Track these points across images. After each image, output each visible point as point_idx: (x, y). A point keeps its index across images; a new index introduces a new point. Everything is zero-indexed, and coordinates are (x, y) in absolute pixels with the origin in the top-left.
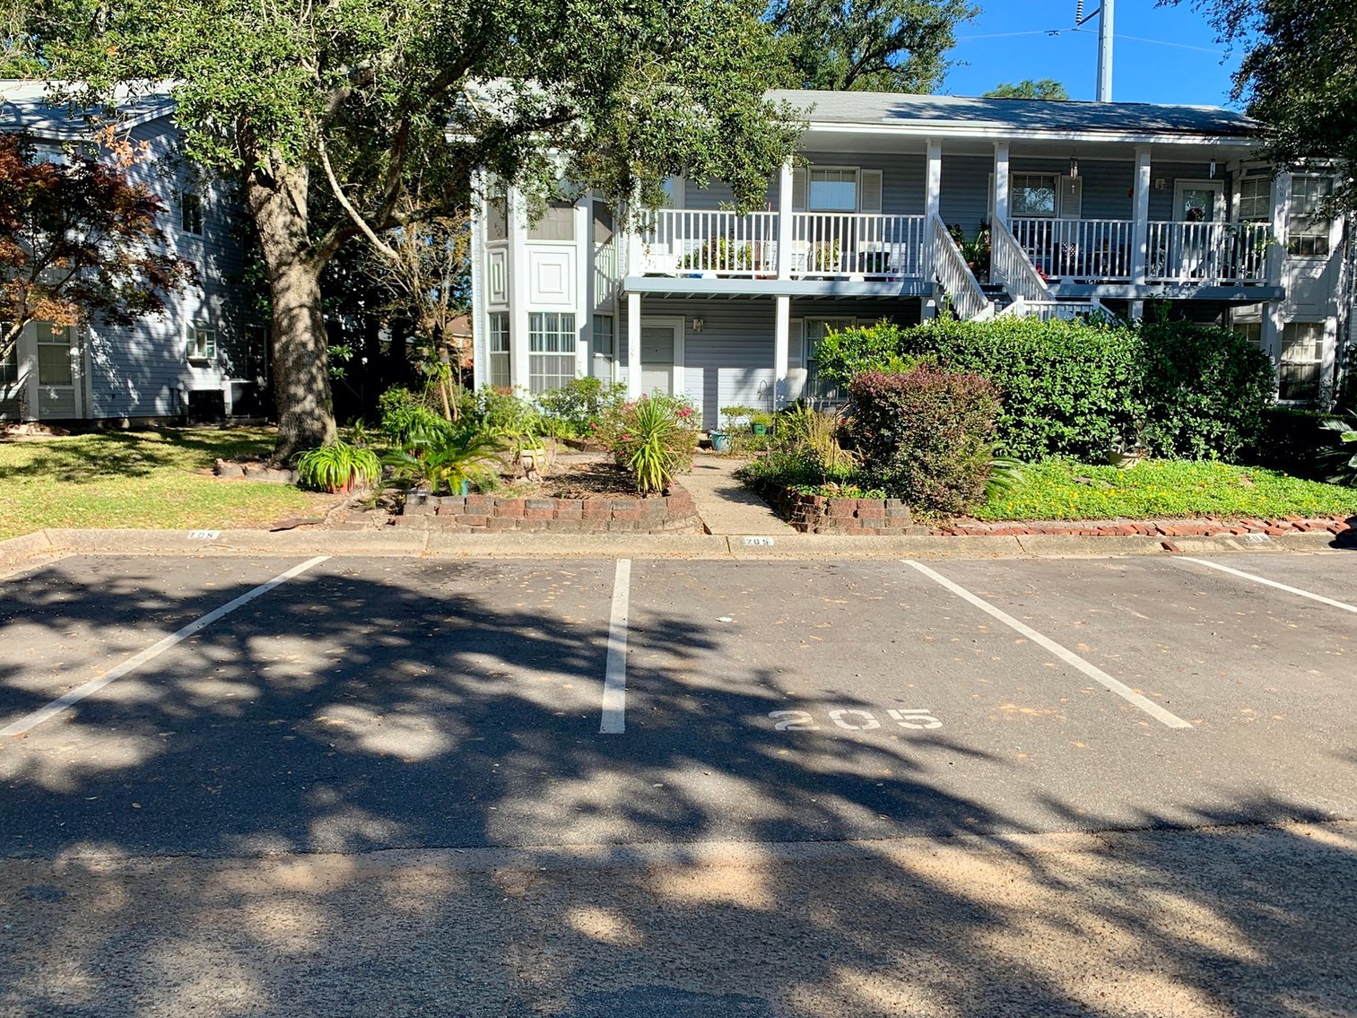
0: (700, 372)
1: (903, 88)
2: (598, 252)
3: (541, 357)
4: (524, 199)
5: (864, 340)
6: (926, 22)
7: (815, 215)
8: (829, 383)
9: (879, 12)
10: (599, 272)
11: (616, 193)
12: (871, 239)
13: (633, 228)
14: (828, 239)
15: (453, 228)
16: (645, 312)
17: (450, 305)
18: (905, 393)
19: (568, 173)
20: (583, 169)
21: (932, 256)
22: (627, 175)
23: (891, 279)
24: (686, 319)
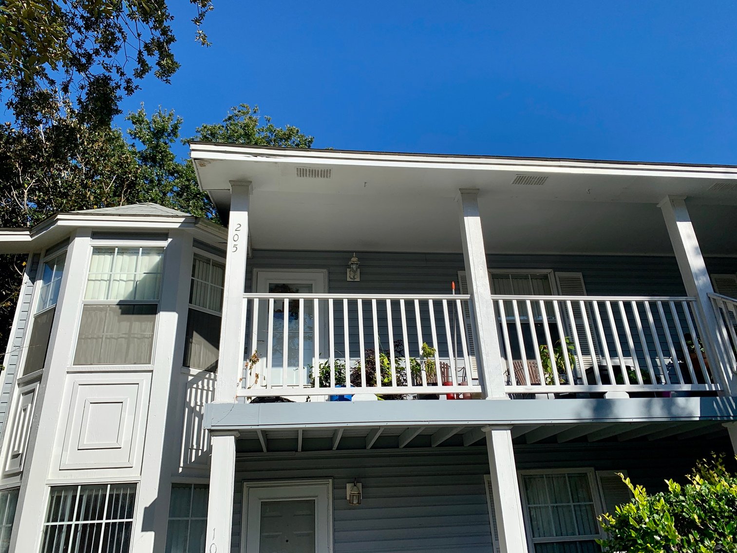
2: (194, 382)
24: (333, 484)
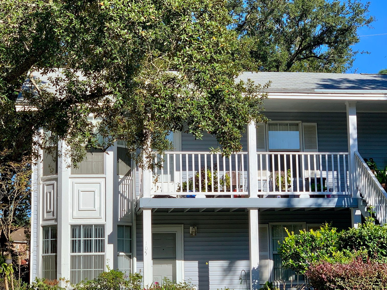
0: (195, 264)
1: (326, 69)
2: (121, 181)
3: (79, 256)
4: (69, 148)
5: (313, 239)
6: (339, 27)
7: (273, 154)
8: (291, 270)
9: (306, 21)
10: (122, 195)
11: (134, 142)
12: (312, 169)
13: (146, 165)
14: (283, 169)
15: (19, 168)
16: (155, 222)
17: (14, 222)
18: (348, 278)
19: (101, 130)
20: (112, 127)
21: (355, 180)
22: (142, 131)
23: (328, 196)
24: (184, 226)
